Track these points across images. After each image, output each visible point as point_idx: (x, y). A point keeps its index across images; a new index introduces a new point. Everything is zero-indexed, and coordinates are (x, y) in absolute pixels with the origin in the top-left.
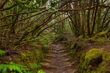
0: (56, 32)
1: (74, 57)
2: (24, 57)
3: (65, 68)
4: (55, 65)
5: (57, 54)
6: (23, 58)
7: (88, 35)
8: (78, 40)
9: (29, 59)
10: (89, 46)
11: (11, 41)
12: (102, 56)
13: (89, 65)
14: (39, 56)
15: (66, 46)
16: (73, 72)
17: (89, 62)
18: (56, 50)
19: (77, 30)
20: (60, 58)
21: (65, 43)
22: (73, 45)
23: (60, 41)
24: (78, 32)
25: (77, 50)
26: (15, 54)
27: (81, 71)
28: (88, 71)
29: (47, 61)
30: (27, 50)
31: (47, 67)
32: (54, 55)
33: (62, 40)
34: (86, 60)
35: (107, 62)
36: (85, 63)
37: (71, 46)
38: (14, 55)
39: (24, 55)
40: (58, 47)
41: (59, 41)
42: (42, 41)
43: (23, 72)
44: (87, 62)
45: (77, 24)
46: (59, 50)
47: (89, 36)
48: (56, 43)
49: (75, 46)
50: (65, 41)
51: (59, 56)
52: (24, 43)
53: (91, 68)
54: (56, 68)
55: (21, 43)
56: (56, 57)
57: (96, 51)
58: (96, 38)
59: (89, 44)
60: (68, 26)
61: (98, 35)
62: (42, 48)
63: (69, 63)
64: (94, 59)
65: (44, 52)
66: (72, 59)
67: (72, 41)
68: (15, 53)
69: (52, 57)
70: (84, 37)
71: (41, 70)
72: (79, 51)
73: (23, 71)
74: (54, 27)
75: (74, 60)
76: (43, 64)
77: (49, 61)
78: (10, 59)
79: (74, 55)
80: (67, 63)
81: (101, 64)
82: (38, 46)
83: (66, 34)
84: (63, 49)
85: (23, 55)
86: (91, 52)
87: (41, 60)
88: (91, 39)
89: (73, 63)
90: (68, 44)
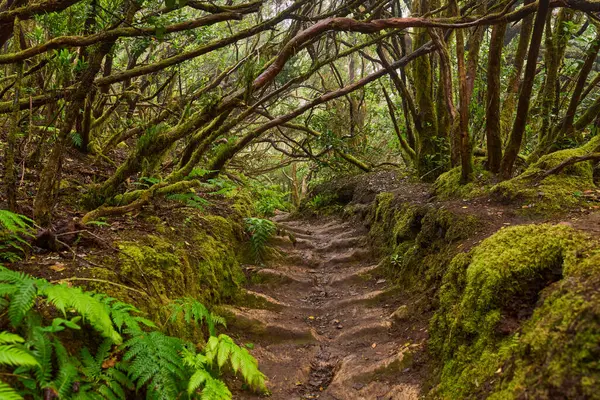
0: (316, 159)
1: (406, 283)
2: (133, 264)
3: (357, 335)
4: (305, 320)
5: (316, 266)
6: (126, 268)
7: (486, 165)
8: (434, 194)
9: (159, 274)
10: (491, 219)
11: (64, 184)
12: (560, 259)
13: (486, 310)
14: (217, 272)
15: (368, 227)
16: (400, 354)
17: (486, 292)
18: (311, 248)
19: (428, 145)
20: (331, 290)
21: (364, 215)
22: (405, 216)
23: (337, 207)
24: (437, 158)
25: (424, 246)
26: (86, 247)
27: (446, 345)
28: (479, 343)
29: (261, 298)
30: (150, 232)
31: (257, 328)
32: (299, 274)
33: (345, 197)
34: (474, 284)
35: (587, 276)
36: (466, 298)
37: (392, 224)
38: (78, 251)
39: (133, 251)
40: (324, 233)
41: (332, 202)
42: (236, 198)
43: (125, 331)
44: (478, 293)
45: (431, 114)
46: (329, 250)
47: (491, 175)
48: (314, 215)
49: (415, 225)
50: (362, 202)
51: (325, 281)
52: (134, 198)
53: (498, 324)
54: (307, 336)
55: (119, 197)
56: (310, 285)
57: (530, 232)
58: (535, 179)
59: (490, 211)
60: (380, 128)
61: (543, 166)
62: (236, 232)
63: (377, 312)
64: (515, 275)
65: (244, 254)
66: (397, 290)
67: (401, 201)
68: (88, 243)
69: (289, 281)
70: (465, 179)
71: (223, 336)
72: (437, 249)
73: (124, 326)
74: (305, 129)
75: (407, 297)
76: (237, 312)
77: (272, 300)
78: (59, 267)
79: (409, 268)
80: (368, 313)
81: (554, 289)
82: (211, 218)
83: (367, 171)
84: (352, 244)
85: (127, 252)
86: (499, 242)
87: (227, 293)
88: (506, 183)
89: (401, 311)
90: (380, 218)
